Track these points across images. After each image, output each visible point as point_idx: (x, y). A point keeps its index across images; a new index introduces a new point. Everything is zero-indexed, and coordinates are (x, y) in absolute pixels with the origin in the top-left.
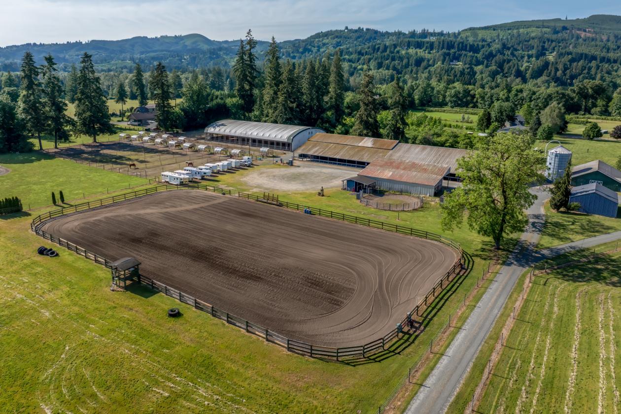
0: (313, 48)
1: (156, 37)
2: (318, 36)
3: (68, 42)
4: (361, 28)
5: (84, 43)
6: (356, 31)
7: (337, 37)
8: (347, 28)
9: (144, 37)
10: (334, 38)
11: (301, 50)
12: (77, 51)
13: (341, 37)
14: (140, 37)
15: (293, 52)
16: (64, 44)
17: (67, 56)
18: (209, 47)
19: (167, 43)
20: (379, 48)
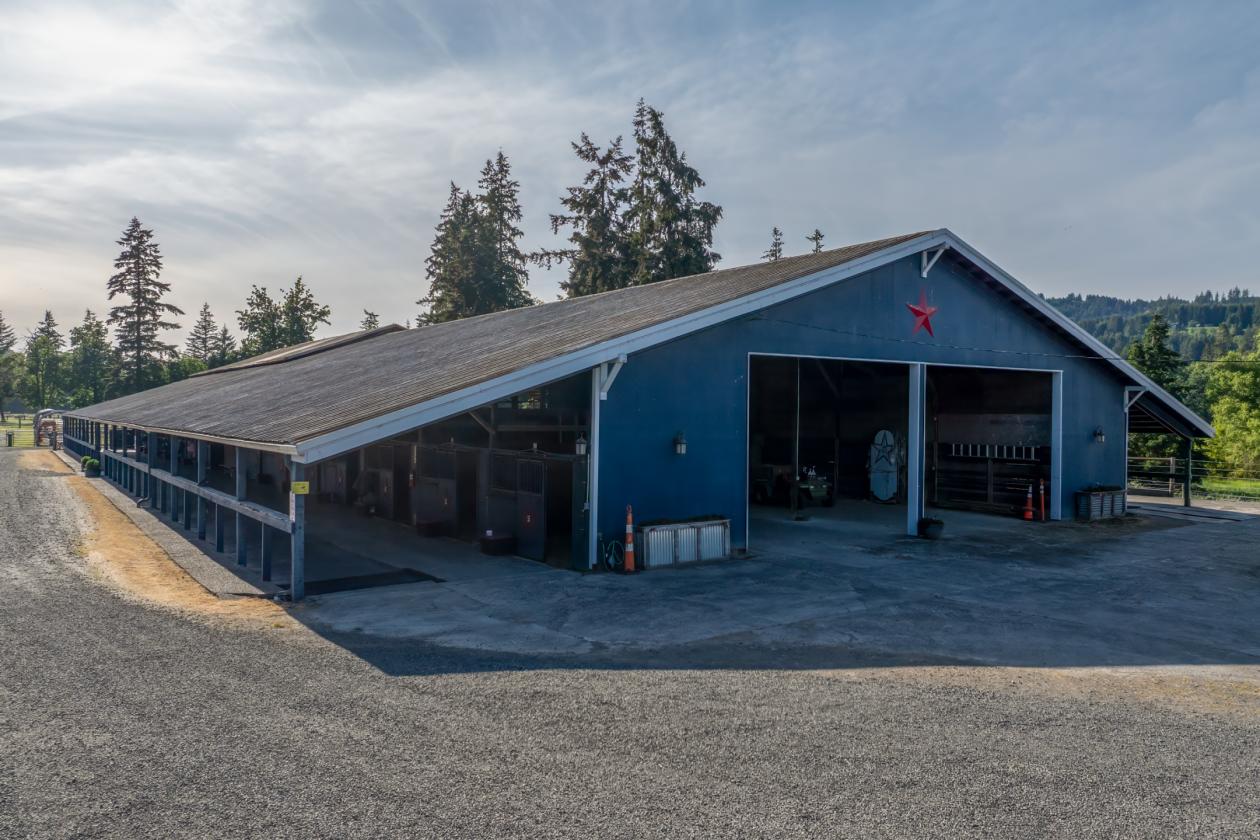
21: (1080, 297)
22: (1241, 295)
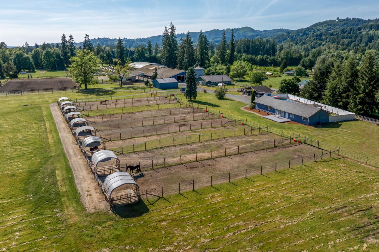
0: (310, 33)
2: (317, 25)
4: (349, 18)
5: (185, 34)
6: (344, 20)
7: (329, 25)
8: (338, 19)
9: (217, 30)
10: (326, 26)
11: (301, 34)
13: (331, 25)
14: (215, 30)
15: (295, 36)
18: (253, 34)
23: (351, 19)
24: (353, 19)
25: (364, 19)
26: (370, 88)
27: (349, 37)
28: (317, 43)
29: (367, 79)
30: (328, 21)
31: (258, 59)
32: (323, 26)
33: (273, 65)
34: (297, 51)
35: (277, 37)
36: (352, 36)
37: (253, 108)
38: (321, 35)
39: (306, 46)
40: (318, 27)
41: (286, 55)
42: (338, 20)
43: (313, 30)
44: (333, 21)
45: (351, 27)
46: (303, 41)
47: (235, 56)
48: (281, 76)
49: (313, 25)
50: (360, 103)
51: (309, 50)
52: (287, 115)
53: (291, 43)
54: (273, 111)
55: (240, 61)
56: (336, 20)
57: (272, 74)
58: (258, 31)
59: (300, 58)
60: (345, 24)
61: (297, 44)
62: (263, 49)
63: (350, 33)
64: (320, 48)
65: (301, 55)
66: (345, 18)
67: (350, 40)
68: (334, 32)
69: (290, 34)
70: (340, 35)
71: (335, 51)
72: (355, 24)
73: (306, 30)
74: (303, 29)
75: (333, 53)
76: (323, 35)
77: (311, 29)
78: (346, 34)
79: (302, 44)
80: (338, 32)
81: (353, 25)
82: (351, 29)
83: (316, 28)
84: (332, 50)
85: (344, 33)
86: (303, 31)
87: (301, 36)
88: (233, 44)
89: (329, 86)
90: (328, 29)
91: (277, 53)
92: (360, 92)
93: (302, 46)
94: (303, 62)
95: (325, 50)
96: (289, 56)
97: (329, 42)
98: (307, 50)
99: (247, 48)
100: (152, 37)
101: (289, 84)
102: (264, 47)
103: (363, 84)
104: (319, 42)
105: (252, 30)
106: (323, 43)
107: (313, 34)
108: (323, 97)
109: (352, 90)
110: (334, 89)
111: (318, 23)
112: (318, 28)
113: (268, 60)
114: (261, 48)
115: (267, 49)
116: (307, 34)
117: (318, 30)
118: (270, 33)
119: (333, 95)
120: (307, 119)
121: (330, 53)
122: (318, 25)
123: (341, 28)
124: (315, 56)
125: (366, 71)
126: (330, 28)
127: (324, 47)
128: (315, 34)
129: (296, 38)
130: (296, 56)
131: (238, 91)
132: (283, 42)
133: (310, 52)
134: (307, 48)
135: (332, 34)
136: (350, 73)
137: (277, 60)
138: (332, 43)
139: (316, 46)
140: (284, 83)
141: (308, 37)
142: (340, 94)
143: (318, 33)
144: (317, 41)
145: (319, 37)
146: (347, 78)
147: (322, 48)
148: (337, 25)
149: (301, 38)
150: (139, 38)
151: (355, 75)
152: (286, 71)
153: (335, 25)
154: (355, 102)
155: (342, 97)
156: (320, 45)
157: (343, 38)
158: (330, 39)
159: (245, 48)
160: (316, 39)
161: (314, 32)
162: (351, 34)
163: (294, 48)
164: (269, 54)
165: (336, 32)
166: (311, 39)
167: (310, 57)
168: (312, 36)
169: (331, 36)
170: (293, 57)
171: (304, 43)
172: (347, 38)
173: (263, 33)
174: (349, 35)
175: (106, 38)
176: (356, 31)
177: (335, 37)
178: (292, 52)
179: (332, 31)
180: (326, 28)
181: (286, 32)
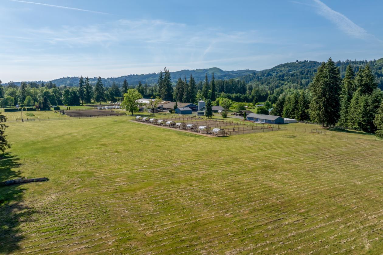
0: (273, 73)
1: (194, 70)
3: (149, 74)
4: (307, 61)
5: (156, 74)
6: (302, 62)
7: (289, 67)
8: (297, 61)
9: (187, 70)
10: (287, 67)
11: (266, 75)
12: (152, 78)
13: (292, 67)
14: (185, 70)
15: (261, 76)
16: (147, 75)
17: (147, 81)
18: (221, 75)
19: (199, 73)
20: (305, 72)
21: (308, 61)
22: (349, 61)
23: (309, 62)
24: (310, 61)
25: (320, 62)
26: (304, 108)
27: (306, 77)
28: (280, 83)
29: (302, 104)
30: (289, 63)
31: (234, 97)
32: (284, 68)
33: (245, 101)
34: (263, 90)
35: (244, 78)
36: (309, 77)
37: (246, 120)
38: (283, 76)
39: (270, 86)
40: (280, 68)
41: (256, 94)
42: (297, 63)
43: (276, 71)
44: (293, 63)
45: (308, 69)
46: (268, 81)
47: (215, 94)
48: (254, 108)
49: (276, 66)
50: (300, 116)
51: (273, 89)
52: (264, 121)
53: (258, 83)
54: (257, 119)
55: (222, 98)
56: (295, 63)
57: (248, 107)
58: (226, 71)
59: (267, 95)
60: (303, 66)
61: (262, 83)
62: (235, 88)
63: (307, 74)
64: (283, 87)
65: (267, 94)
66: (303, 61)
67: (307, 80)
68: (294, 73)
69: (256, 74)
70: (299, 76)
71: (294, 90)
72: (312, 66)
73: (270, 71)
74: (267, 70)
75: (292, 92)
76: (285, 76)
77: (275, 70)
78: (304, 75)
79: (267, 84)
80: (297, 74)
81: (310, 67)
82: (308, 71)
83: (278, 69)
84: (292, 89)
85: (303, 74)
86: (267, 72)
87: (266, 77)
88: (213, 85)
89: (284, 109)
90: (290, 71)
91: (247, 92)
92: (300, 110)
93: (267, 86)
94: (269, 98)
95: (286, 89)
96: (258, 94)
97: (290, 82)
98: (272, 89)
99: (222, 87)
100: (124, 76)
101: (262, 110)
102: (236, 86)
103: (301, 106)
104: (282, 82)
105: (221, 71)
106: (285, 83)
107: (277, 75)
108: (282, 115)
109: (296, 110)
110: (287, 110)
111: (280, 65)
112: (281, 70)
113: (242, 98)
114: (234, 88)
115: (238, 89)
116: (271, 75)
117: (281, 71)
118: (237, 73)
119: (287, 113)
120: (274, 121)
121: (290, 91)
122: (280, 67)
123: (300, 69)
124: (278, 94)
125: (302, 100)
126: (291, 69)
127: (286, 87)
128: (278, 74)
129: (261, 78)
130: (263, 94)
131: (232, 115)
132: (250, 82)
133: (275, 90)
134: (272, 87)
135: (292, 75)
136: (294, 101)
137: (248, 97)
138: (293, 83)
139: (280, 85)
140: (259, 109)
141: (272, 78)
142: (290, 113)
143: (281, 74)
144: (280, 81)
145: (282, 77)
146: (293, 104)
147: (284, 87)
148: (296, 67)
149: (266, 79)
150: (110, 77)
151: (297, 102)
152: (258, 105)
153: (295, 67)
154: (298, 116)
155: (291, 114)
156: (283, 84)
157: (302, 78)
158: (291, 79)
159: (220, 87)
160: (279, 79)
161: (277, 73)
162: (309, 75)
163: (261, 87)
164: (240, 93)
165: (296, 73)
166: (275, 80)
167: (275, 94)
168: (276, 77)
169: (292, 77)
170: (261, 95)
171: (269, 83)
172: (305, 79)
173: (231, 73)
174: (307, 76)
175: (76, 77)
176: (313, 72)
177: (295, 77)
178: (260, 91)
179: (293, 72)
180: (287, 70)
181: (252, 73)
